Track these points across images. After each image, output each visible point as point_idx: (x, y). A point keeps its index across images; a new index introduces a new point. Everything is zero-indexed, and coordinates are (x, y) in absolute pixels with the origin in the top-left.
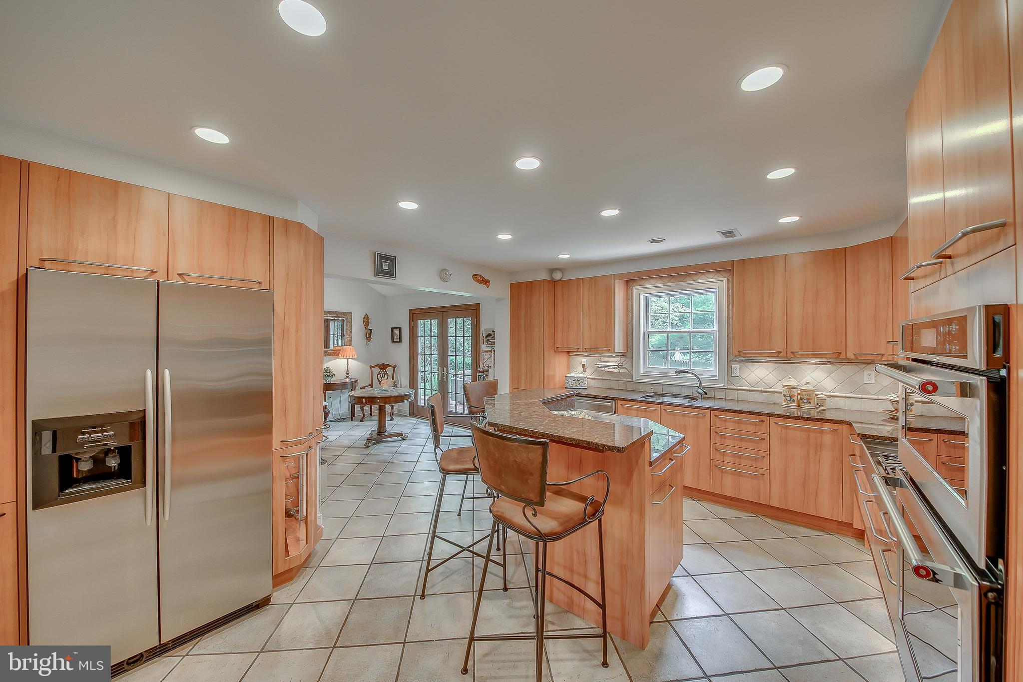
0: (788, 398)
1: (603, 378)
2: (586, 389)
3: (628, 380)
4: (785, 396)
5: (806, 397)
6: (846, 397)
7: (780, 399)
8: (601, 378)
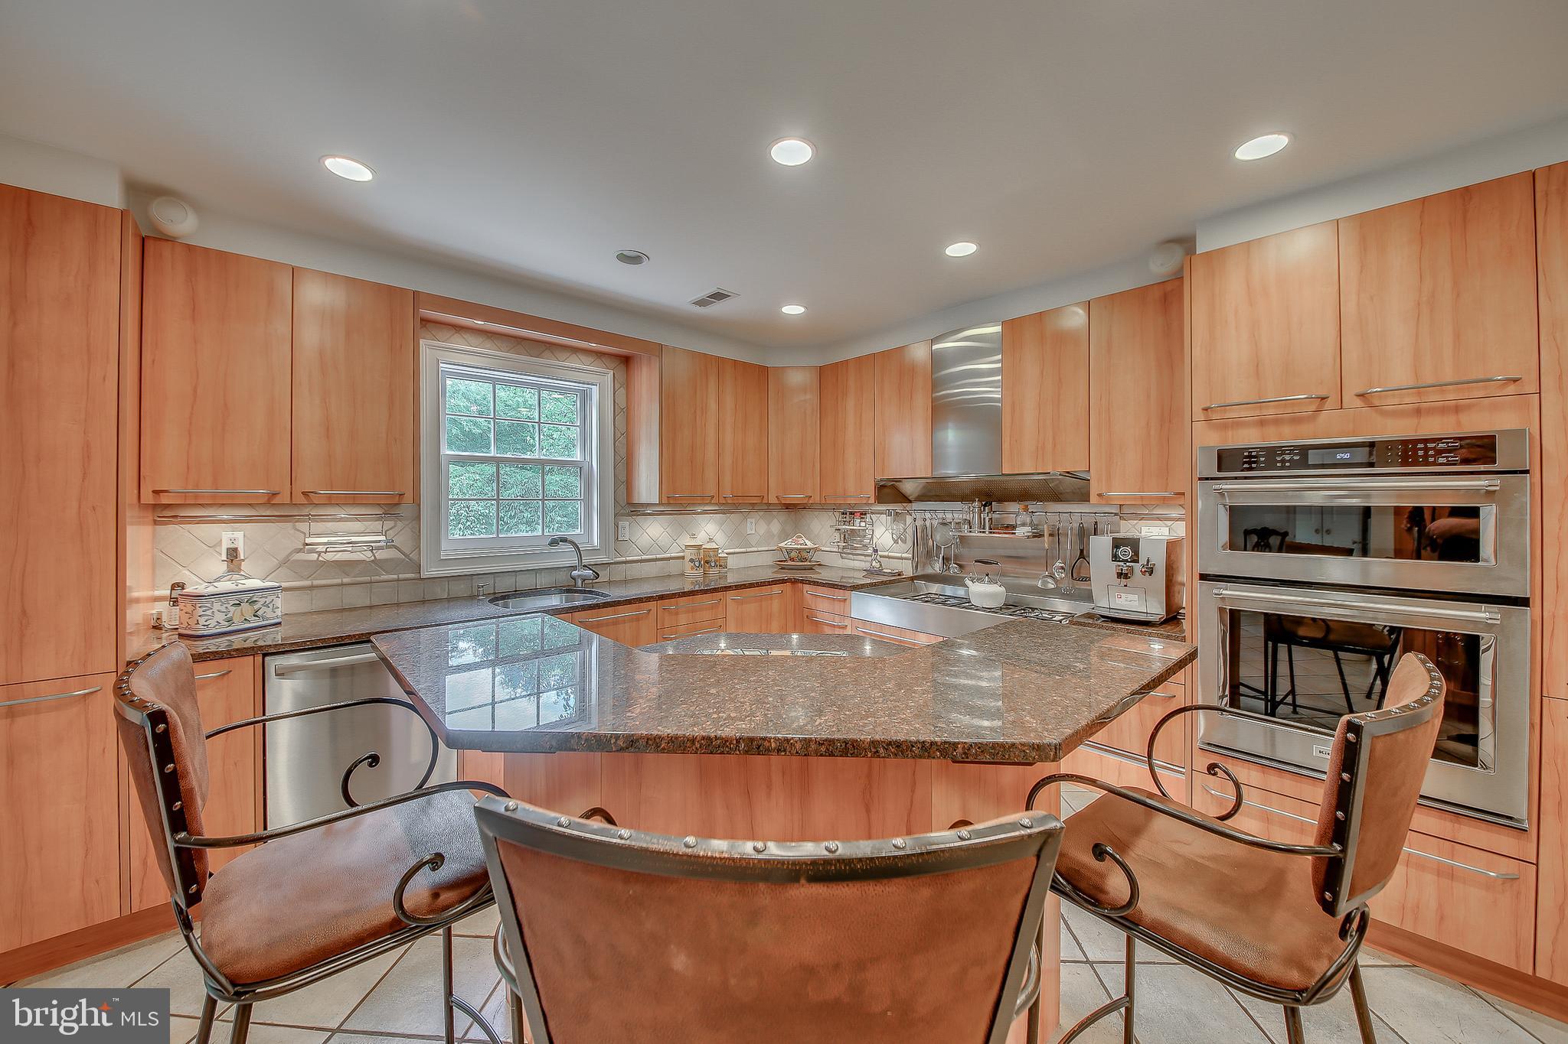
0: (697, 564)
1: (316, 582)
2: (280, 623)
3: (402, 576)
4: (692, 561)
5: (707, 560)
6: (734, 553)
7: (688, 567)
8: (307, 583)
